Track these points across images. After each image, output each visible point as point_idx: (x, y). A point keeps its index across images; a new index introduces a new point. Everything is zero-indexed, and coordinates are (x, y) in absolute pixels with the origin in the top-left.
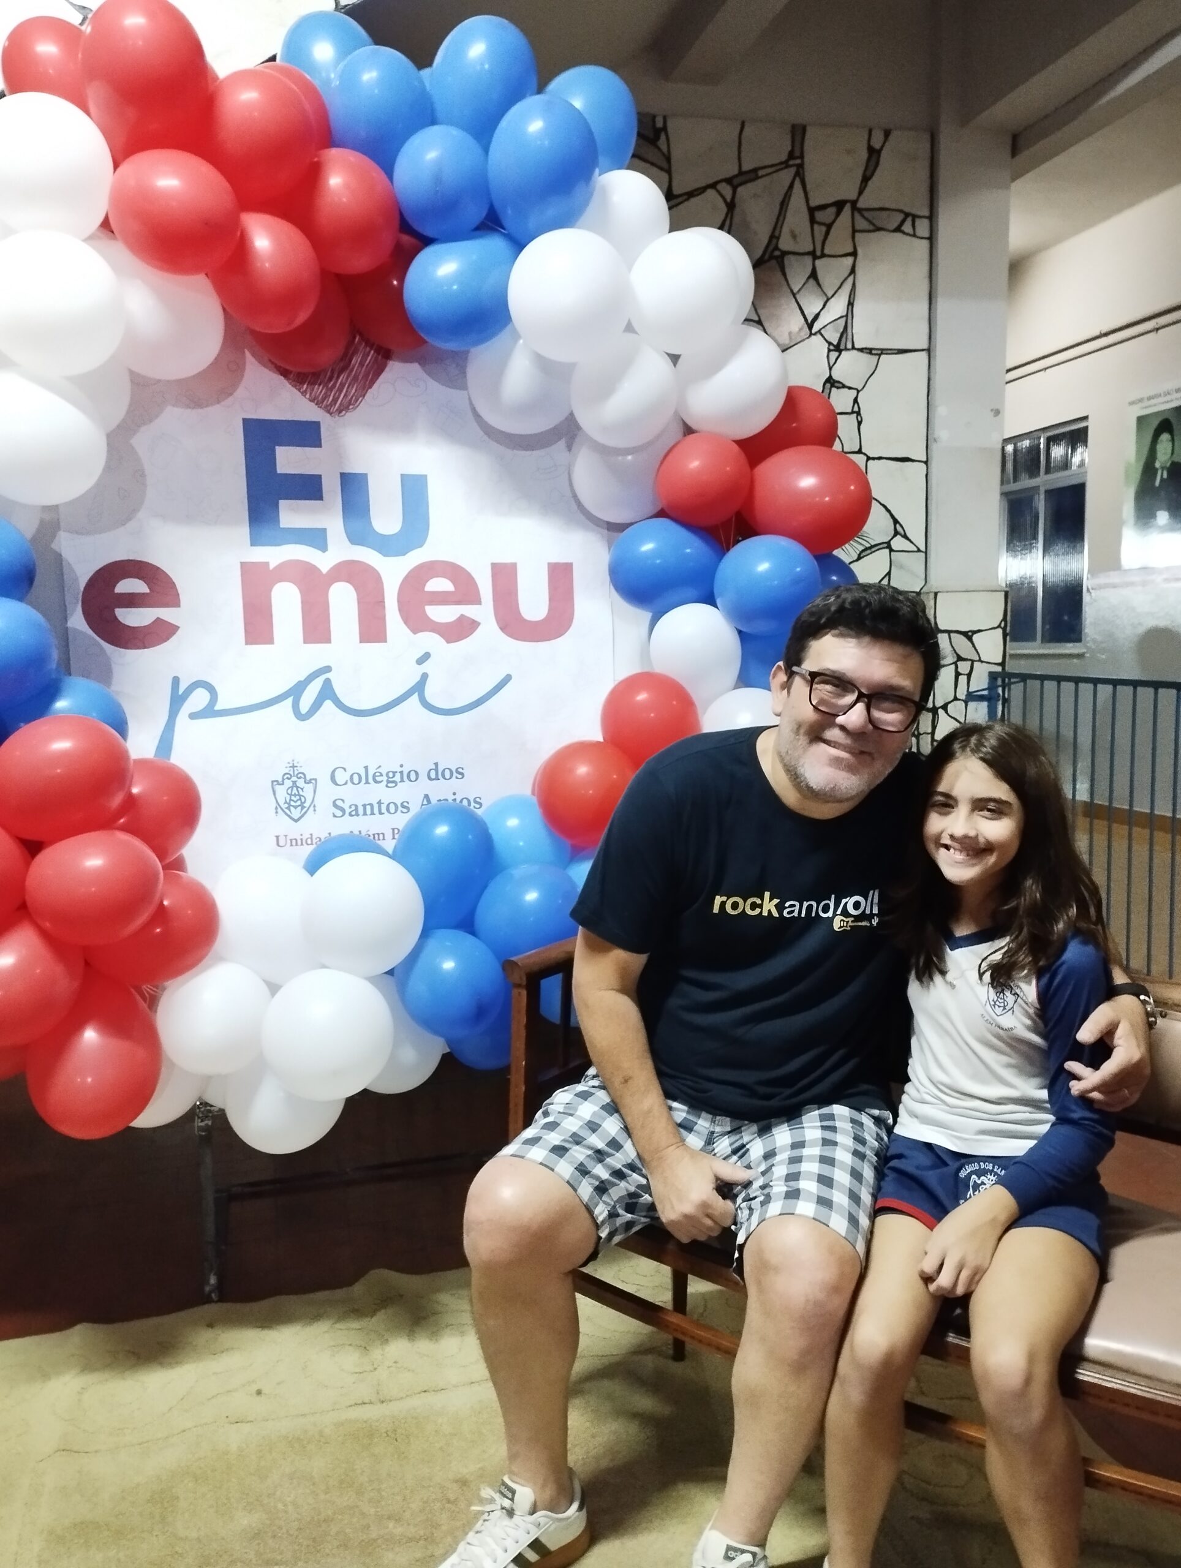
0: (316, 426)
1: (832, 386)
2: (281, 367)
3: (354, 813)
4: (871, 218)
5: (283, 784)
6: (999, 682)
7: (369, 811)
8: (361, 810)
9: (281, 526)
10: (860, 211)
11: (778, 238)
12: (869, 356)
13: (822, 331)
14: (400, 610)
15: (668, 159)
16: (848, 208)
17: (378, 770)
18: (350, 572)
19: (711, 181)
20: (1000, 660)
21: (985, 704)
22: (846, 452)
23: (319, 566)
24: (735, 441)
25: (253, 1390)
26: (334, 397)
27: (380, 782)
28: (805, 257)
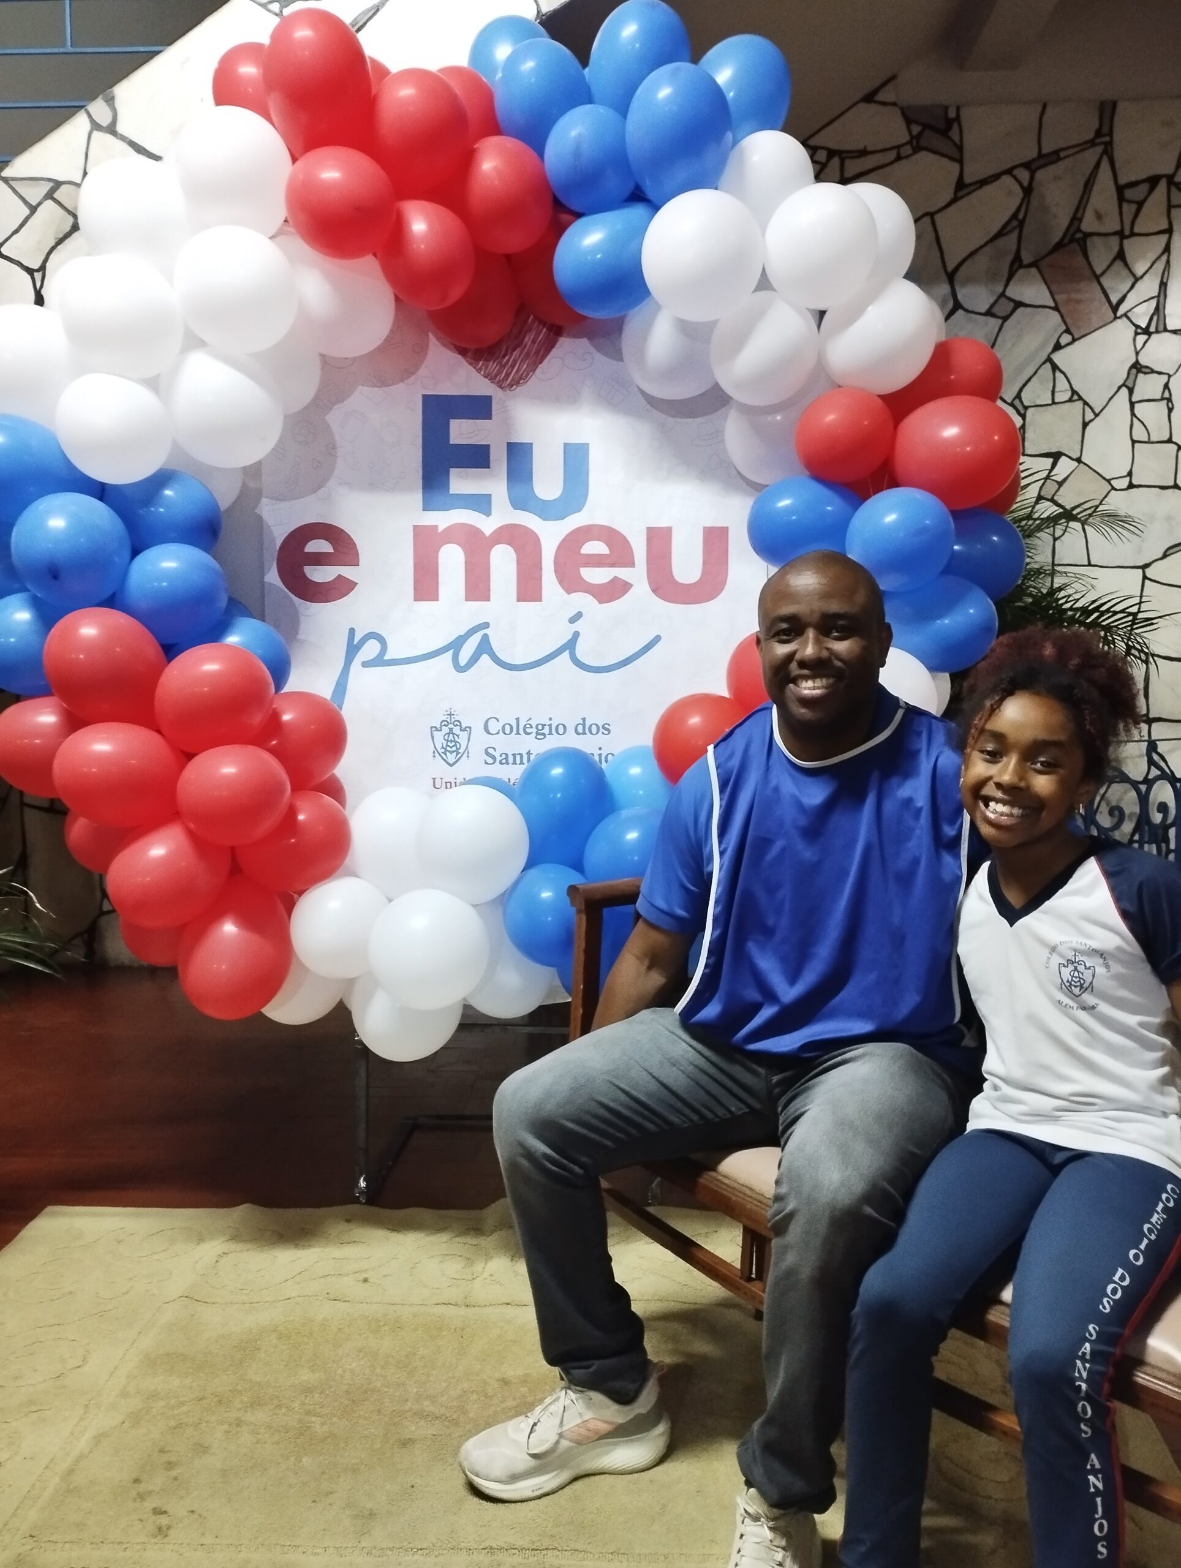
1: (1139, 371)
2: (459, 347)
3: (504, 761)
5: (441, 730)
7: (518, 761)
9: (451, 492)
10: (1177, 185)
11: (1080, 220)
13: (1129, 314)
14: (556, 572)
15: (960, 148)
16: (1163, 184)
17: (528, 722)
18: (512, 535)
19: (1009, 166)
22: (1153, 443)
23: (483, 529)
24: (879, 396)
25: (362, 1278)
26: (506, 372)
27: (530, 733)
28: (1111, 238)
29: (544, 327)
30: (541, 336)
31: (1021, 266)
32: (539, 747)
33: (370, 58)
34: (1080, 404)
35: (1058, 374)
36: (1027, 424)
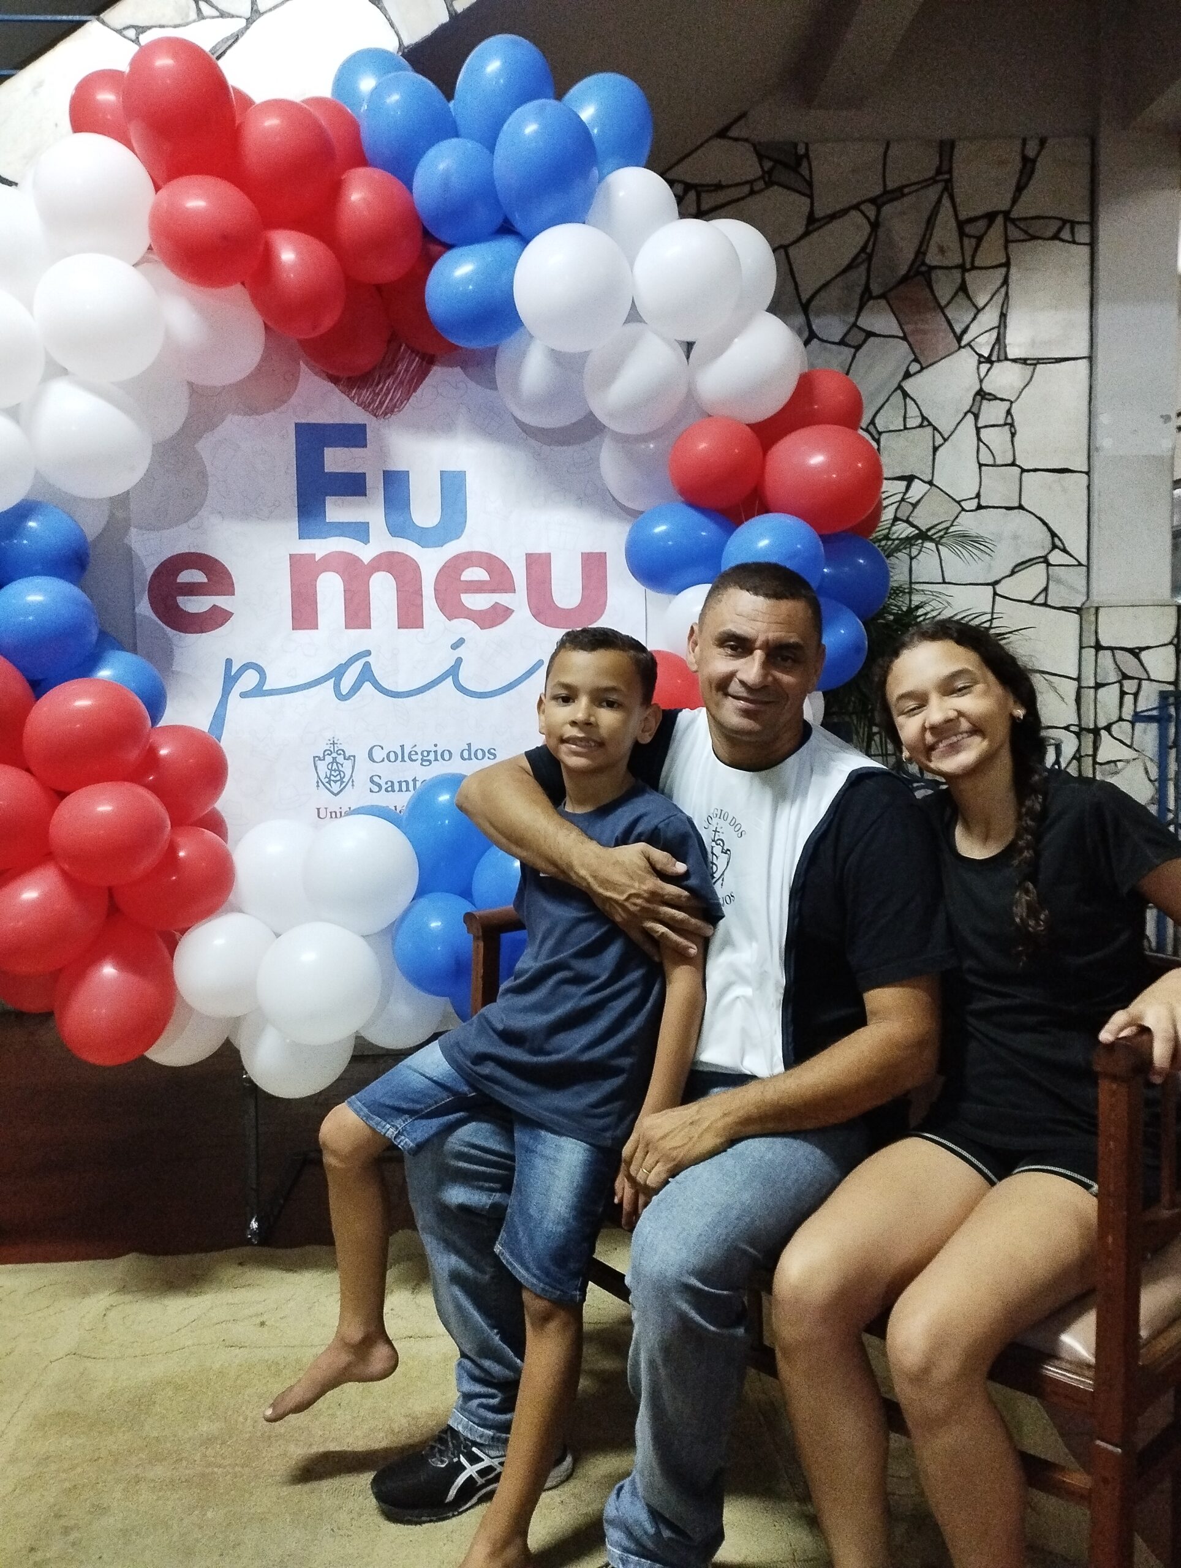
0: (362, 428)
1: (983, 398)
2: (331, 375)
3: (390, 789)
4: (1025, 228)
5: (324, 760)
6: (1171, 700)
7: (404, 788)
8: (396, 787)
9: (327, 521)
10: (1013, 221)
11: (925, 254)
12: (1024, 366)
13: (972, 344)
14: (436, 598)
15: (810, 184)
16: (1000, 220)
17: (414, 749)
18: (391, 562)
19: (855, 202)
20: (1172, 679)
21: (1154, 726)
22: (998, 466)
23: (361, 557)
24: (748, 425)
25: (258, 1321)
26: (380, 401)
27: (415, 760)
28: (954, 271)
29: (416, 355)
30: (414, 364)
31: (871, 297)
32: (426, 773)
33: (234, 89)
34: (929, 430)
35: (908, 400)
36: (881, 448)
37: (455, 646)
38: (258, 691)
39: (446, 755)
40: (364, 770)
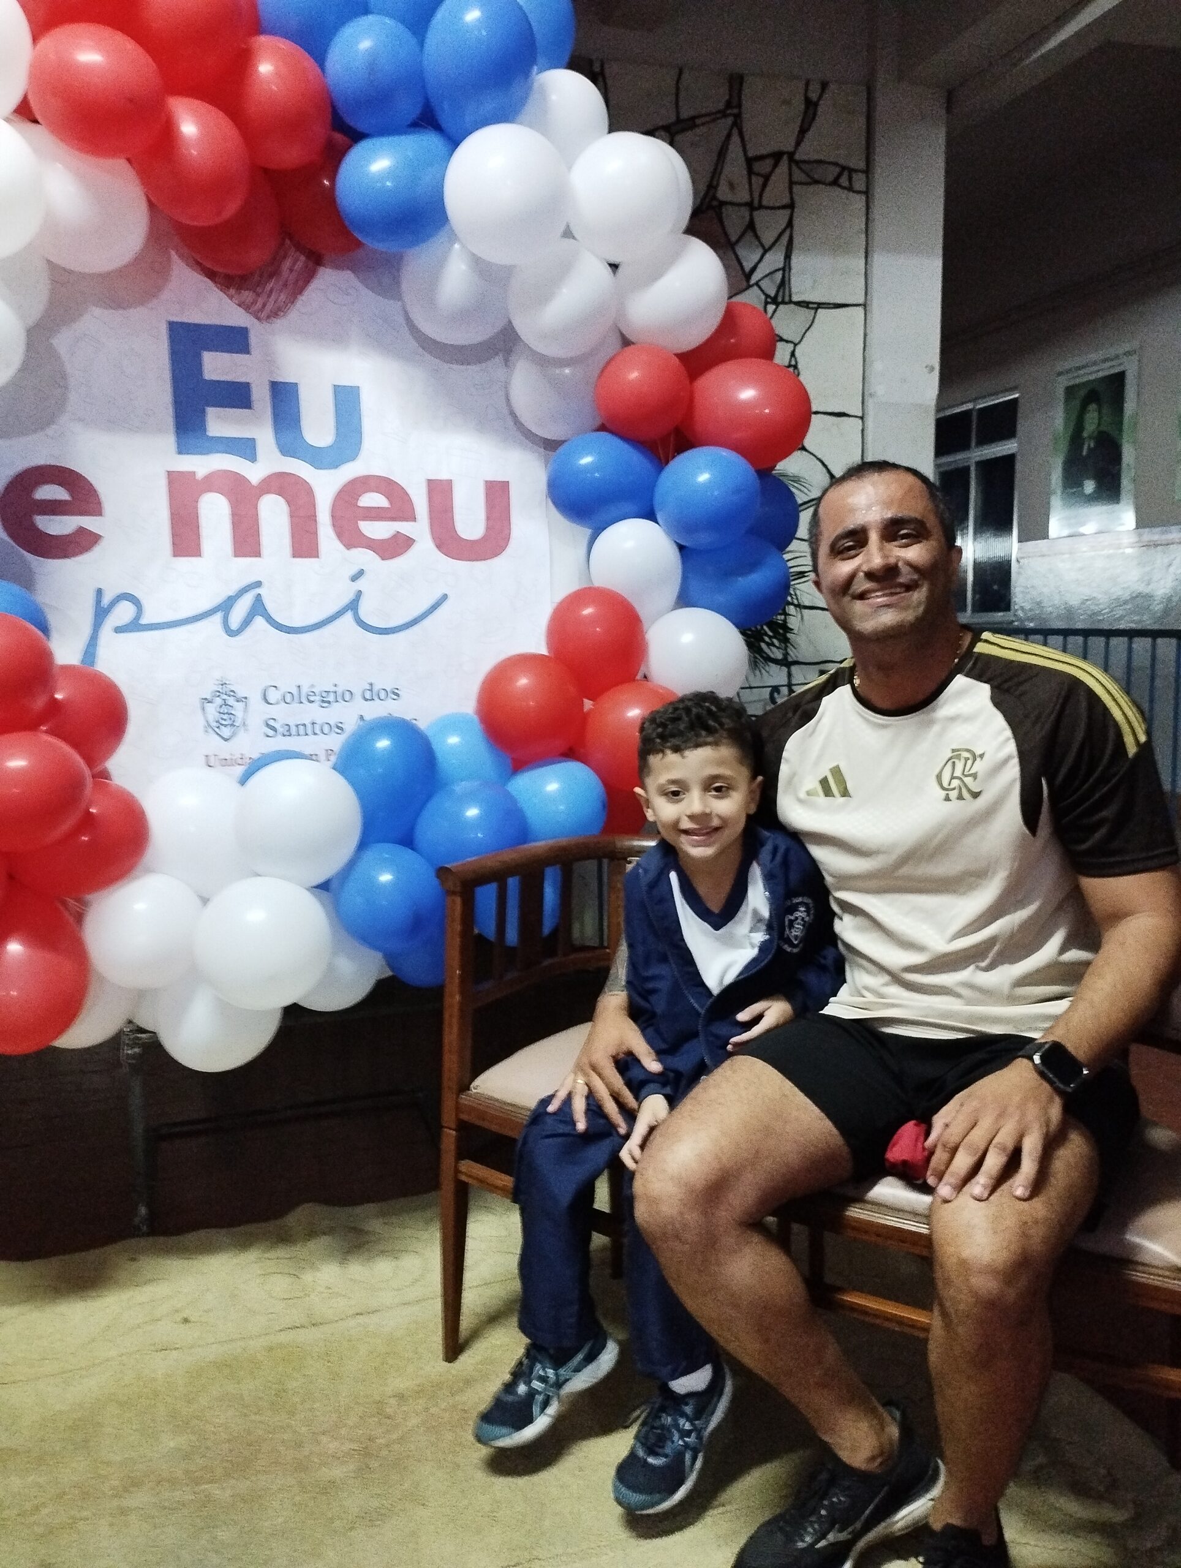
0: (244, 332)
2: (207, 269)
3: (287, 733)
4: (808, 171)
5: (211, 702)
7: (302, 731)
8: (294, 730)
9: (209, 434)
10: (797, 163)
11: (716, 188)
12: (806, 310)
13: (760, 283)
14: (334, 525)
16: (785, 159)
17: (311, 690)
18: (282, 484)
19: (650, 127)
23: (249, 477)
26: (262, 302)
27: (313, 702)
28: (743, 209)
29: (302, 253)
30: (300, 263)
37: (354, 578)
38: (135, 626)
39: (347, 696)
40: (258, 713)
